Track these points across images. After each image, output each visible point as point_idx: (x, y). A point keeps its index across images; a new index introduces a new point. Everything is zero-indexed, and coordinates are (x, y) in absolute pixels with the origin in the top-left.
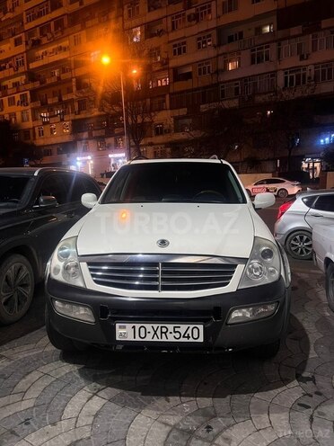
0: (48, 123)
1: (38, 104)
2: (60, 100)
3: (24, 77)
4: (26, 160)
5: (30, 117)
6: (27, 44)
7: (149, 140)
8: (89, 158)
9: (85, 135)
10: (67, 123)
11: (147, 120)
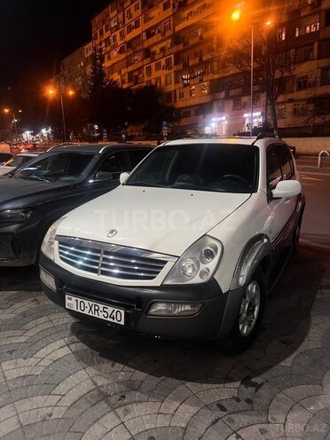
0: (188, 84)
1: (181, 67)
2: (201, 60)
3: (170, 41)
4: (165, 123)
5: (173, 80)
6: (174, 7)
7: (289, 96)
8: (224, 118)
9: (223, 94)
10: (206, 84)
11: (286, 74)
